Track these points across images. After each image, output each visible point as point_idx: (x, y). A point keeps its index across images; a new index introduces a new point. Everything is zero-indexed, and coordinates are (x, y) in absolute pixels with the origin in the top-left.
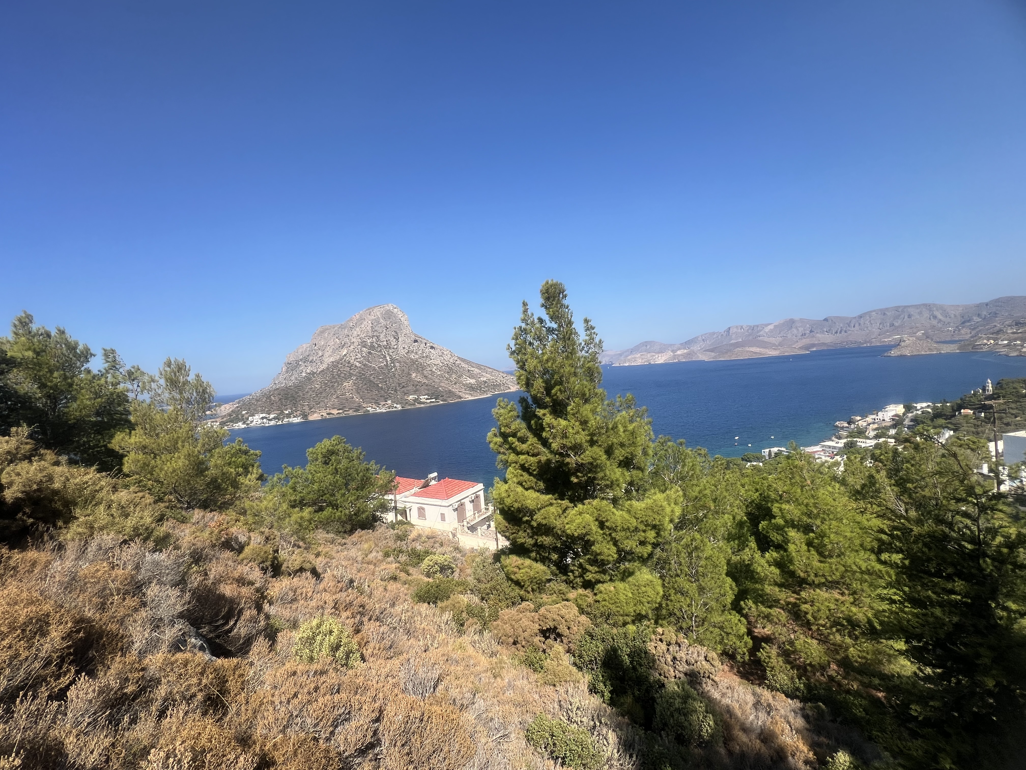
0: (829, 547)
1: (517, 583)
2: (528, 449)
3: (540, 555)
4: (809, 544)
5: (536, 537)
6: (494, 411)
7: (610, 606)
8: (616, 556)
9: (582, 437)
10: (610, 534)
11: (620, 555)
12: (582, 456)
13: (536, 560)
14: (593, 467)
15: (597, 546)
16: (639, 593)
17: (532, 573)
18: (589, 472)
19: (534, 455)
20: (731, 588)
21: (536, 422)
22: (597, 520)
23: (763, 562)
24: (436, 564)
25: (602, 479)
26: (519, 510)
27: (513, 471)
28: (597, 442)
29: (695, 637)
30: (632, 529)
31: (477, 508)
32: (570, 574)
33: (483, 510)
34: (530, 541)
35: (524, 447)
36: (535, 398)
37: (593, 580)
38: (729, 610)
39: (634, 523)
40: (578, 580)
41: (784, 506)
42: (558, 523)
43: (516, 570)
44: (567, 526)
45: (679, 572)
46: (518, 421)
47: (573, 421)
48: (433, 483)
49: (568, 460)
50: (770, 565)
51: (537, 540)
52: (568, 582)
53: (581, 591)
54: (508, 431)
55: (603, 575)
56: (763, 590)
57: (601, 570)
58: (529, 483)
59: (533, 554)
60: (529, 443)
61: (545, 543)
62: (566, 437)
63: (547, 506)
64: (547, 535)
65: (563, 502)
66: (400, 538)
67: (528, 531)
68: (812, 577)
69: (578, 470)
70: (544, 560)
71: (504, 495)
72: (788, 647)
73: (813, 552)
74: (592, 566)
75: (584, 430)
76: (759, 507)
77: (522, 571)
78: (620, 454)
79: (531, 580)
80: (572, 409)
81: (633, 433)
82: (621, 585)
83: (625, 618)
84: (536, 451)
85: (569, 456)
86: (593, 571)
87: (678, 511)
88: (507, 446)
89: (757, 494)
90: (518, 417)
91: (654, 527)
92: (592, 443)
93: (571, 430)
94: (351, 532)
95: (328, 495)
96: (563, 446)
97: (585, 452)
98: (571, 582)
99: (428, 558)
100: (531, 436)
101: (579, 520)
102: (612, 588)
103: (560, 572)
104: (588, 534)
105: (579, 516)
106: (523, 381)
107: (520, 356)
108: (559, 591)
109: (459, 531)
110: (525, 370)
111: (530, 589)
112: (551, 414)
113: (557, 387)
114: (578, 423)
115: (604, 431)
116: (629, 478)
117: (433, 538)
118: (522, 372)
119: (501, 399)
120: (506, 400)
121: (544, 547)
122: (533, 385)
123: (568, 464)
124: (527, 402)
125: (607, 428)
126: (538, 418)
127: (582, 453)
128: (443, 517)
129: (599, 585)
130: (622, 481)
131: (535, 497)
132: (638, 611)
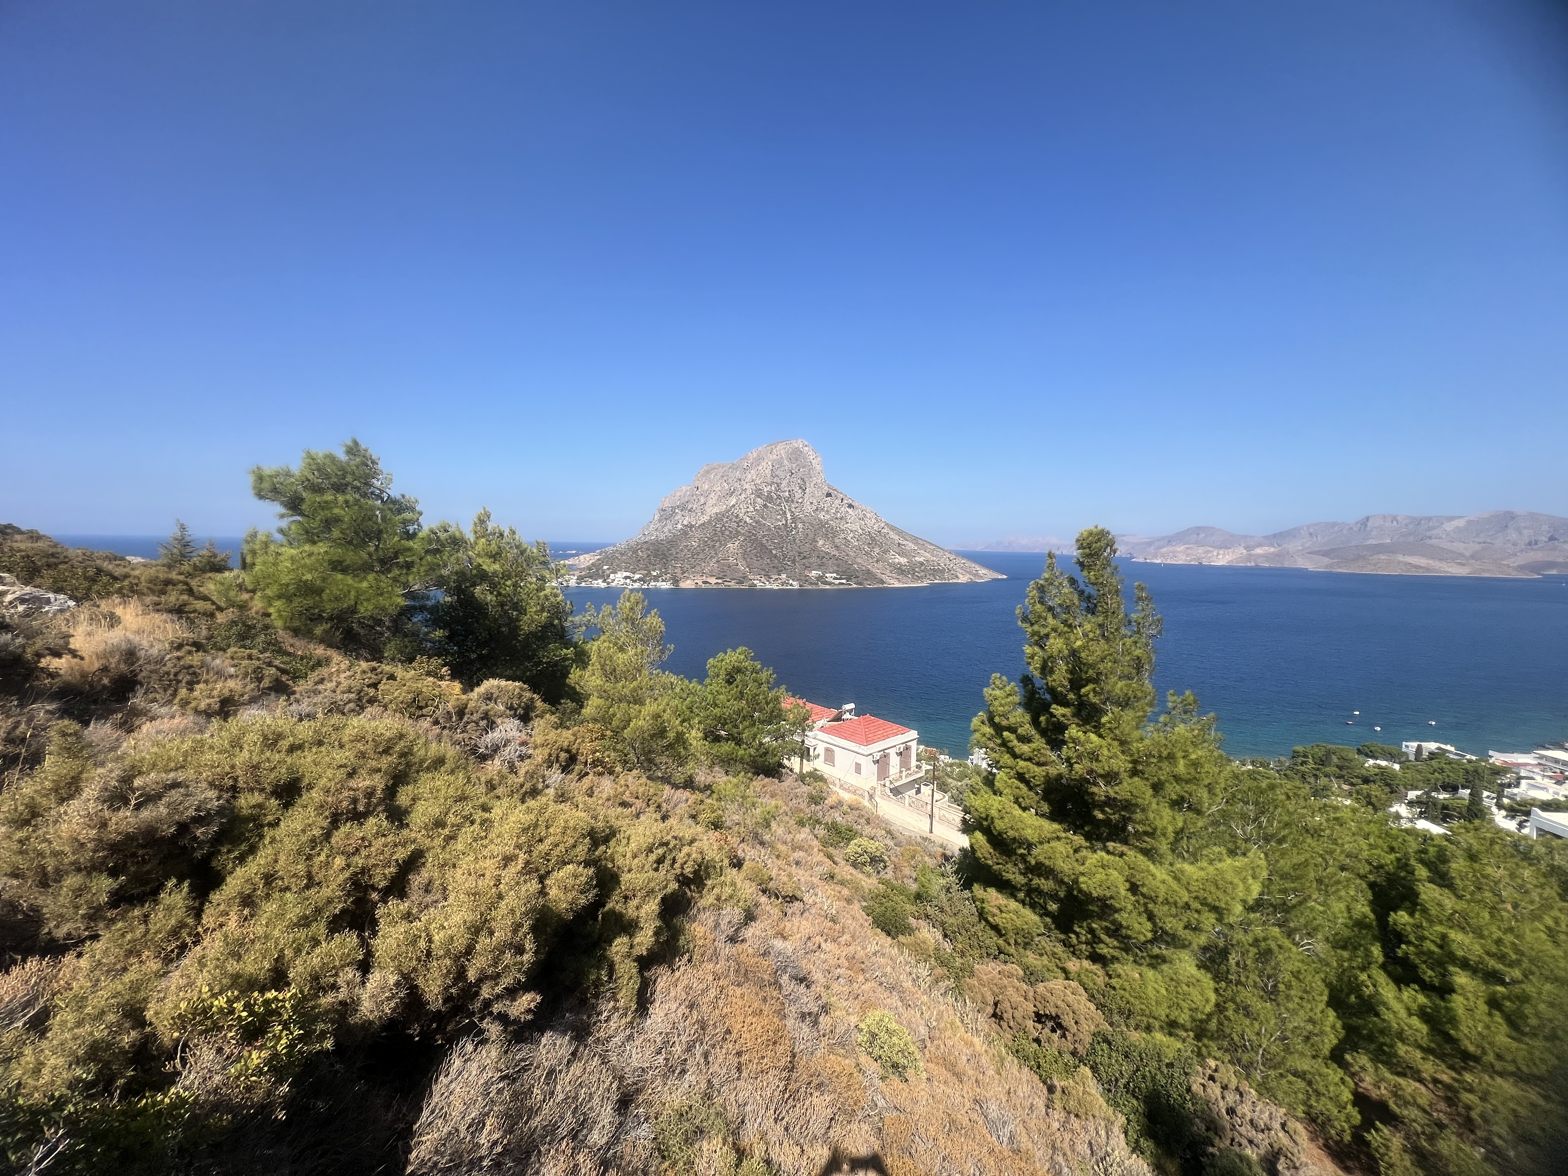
0: (1533, 1021)
1: (995, 928)
2: (1031, 753)
3: (1031, 898)
4: (1494, 1003)
5: (1030, 876)
6: (987, 691)
7: (1132, 1000)
8: (1150, 935)
9: (1121, 764)
10: (1145, 905)
11: (1156, 932)
12: (1117, 788)
13: (1023, 902)
14: (1128, 806)
15: (1124, 915)
16: (1177, 993)
17: (1018, 923)
18: (1123, 811)
19: (1039, 764)
20: (1333, 1027)
21: (1047, 719)
22: (1127, 881)
23: (1397, 1005)
24: (865, 851)
25: (1141, 822)
26: (1013, 838)
27: (1005, 778)
28: (1141, 772)
29: (1259, 1078)
30: (1180, 904)
31: (905, 764)
32: (1073, 936)
33: (913, 768)
34: (1020, 880)
35: (1025, 748)
36: (1052, 691)
37: (1109, 956)
38: (1324, 1058)
39: (1185, 897)
40: (1084, 947)
41: (1453, 935)
42: (1066, 868)
43: (995, 910)
44: (1081, 879)
45: (1243, 979)
46: (1020, 711)
47: (1109, 740)
48: (847, 716)
49: (1095, 789)
50: (1410, 1014)
51: (1031, 880)
52: (1066, 944)
53: (1086, 964)
54: (1004, 723)
55: (1124, 954)
56: (1392, 1046)
57: (1122, 946)
58: (1028, 801)
59: (1021, 895)
60: (1033, 745)
61: (1041, 886)
62: (1097, 760)
63: (1052, 839)
64: (1047, 879)
65: (1076, 838)
66: (815, 800)
67: (1020, 865)
68: (1491, 1057)
69: (1106, 805)
70: (1033, 906)
71: (994, 813)
72: (1424, 1144)
73: (1498, 1017)
74: (1110, 937)
75: (1123, 752)
76: (1392, 879)
77: (1004, 915)
78: (1173, 790)
79: (1016, 930)
80: (1110, 722)
81: (1195, 764)
82: (1150, 974)
83: (1151, 1020)
84: (1042, 759)
85: (1096, 784)
86: (1111, 945)
87: (1256, 889)
88: (999, 741)
89: (1392, 857)
90: (1020, 704)
91: (1215, 909)
92: (1134, 773)
93: (1106, 752)
96: (1091, 772)
97: (1120, 783)
98: (1073, 946)
99: (855, 841)
100: (1037, 736)
101: (1100, 876)
102: (1137, 976)
103: (1056, 928)
104: (1111, 897)
105: (1101, 870)
106: (1037, 663)
107: (1036, 627)
108: (1054, 954)
109: (878, 793)
110: (1041, 647)
111: (1012, 942)
112: (1074, 715)
113: (1090, 687)
114: (1116, 743)
115: (1155, 760)
116: (1180, 824)
117: (857, 809)
118: (1037, 649)
119: (998, 675)
120: (1004, 678)
121: (1039, 891)
122: (1052, 671)
123: (1093, 793)
124: (1033, 684)
125: (1160, 756)
126: (1053, 715)
127: (1117, 785)
128: (858, 768)
129: (1117, 966)
130: (1170, 829)
131: (1036, 823)
132: (1172, 1017)
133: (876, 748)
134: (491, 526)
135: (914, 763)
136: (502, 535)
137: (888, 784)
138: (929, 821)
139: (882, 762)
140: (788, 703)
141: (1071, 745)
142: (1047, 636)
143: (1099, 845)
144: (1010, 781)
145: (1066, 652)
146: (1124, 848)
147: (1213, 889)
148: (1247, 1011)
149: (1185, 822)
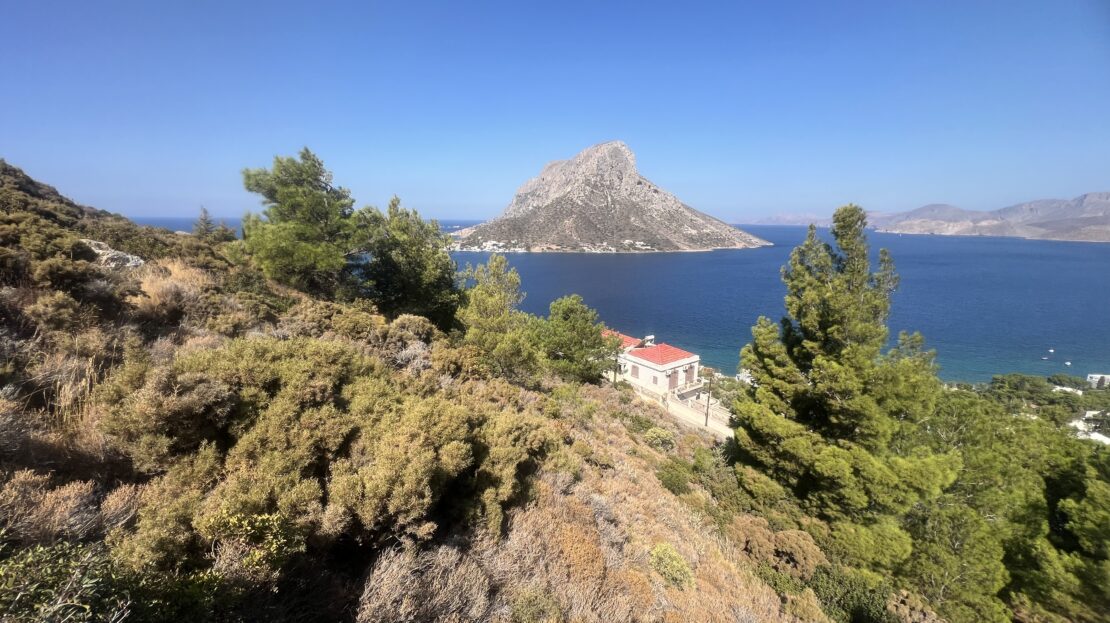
1: (750, 493)
2: (784, 374)
3: (777, 474)
5: (778, 460)
6: (754, 329)
7: (848, 546)
8: (865, 505)
9: (855, 384)
10: (864, 484)
11: (870, 503)
12: (850, 402)
13: (771, 477)
14: (857, 415)
15: (848, 490)
16: (883, 544)
17: (767, 490)
18: (853, 419)
19: (790, 382)
20: (1003, 576)
21: (799, 351)
22: (852, 467)
23: (1058, 564)
24: (659, 437)
27: (764, 391)
28: (870, 391)
29: (939, 604)
30: (892, 485)
31: (689, 378)
32: (807, 501)
33: (696, 382)
34: (771, 461)
35: (781, 371)
36: (804, 330)
37: (832, 517)
38: (993, 596)
39: (896, 480)
40: (815, 509)
42: (805, 455)
44: (817, 464)
45: (937, 539)
46: (779, 344)
47: (847, 366)
49: (832, 402)
50: (1067, 571)
51: (778, 462)
52: (801, 506)
53: (815, 520)
54: (766, 352)
55: (844, 516)
56: (1048, 591)
57: (843, 510)
58: (780, 408)
59: (770, 472)
60: (787, 369)
61: (786, 467)
62: (836, 381)
63: (797, 436)
64: (790, 461)
65: (815, 435)
66: (624, 401)
67: (771, 452)
69: (840, 413)
70: (778, 479)
71: (754, 415)
74: (834, 504)
75: (857, 376)
76: (1065, 476)
77: (757, 484)
78: (893, 404)
79: (765, 495)
80: (848, 354)
81: (914, 386)
82: (863, 530)
83: (860, 561)
84: (794, 379)
85: (833, 398)
86: (835, 509)
87: (952, 477)
88: (761, 365)
89: (1068, 459)
90: (779, 339)
91: (918, 490)
92: (865, 391)
93: (843, 375)
96: (830, 389)
97: (853, 398)
98: (806, 508)
99: (652, 429)
100: (791, 362)
101: (831, 462)
102: (853, 531)
103: (795, 495)
104: (839, 478)
105: (832, 458)
106: (794, 309)
107: (795, 282)
108: (792, 512)
109: (669, 397)
110: (799, 297)
111: (761, 502)
112: (820, 348)
113: (835, 327)
114: (852, 370)
115: (882, 382)
116: (897, 429)
117: (654, 408)
118: (795, 298)
119: (764, 317)
120: (768, 320)
121: (784, 470)
122: (805, 315)
123: (832, 405)
124: (790, 324)
125: (886, 380)
126: (803, 347)
127: (850, 399)
128: (655, 380)
129: (838, 523)
130: (890, 432)
131: (785, 424)
132: (877, 560)
133: (669, 366)
134: (400, 208)
135: (696, 377)
136: (408, 215)
137: (676, 391)
138: (704, 417)
139: (672, 377)
140: (606, 333)
141: (817, 369)
142: (804, 289)
143: (832, 441)
144: (767, 394)
145: (818, 301)
146: (852, 445)
147: (918, 476)
148: (936, 561)
149: (901, 427)
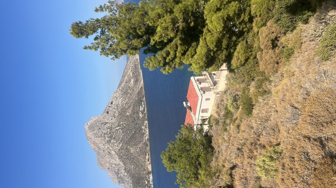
1: (246, 60)
2: (173, 51)
3: (232, 46)
5: (222, 49)
6: (150, 69)
7: (263, 8)
9: (168, 18)
10: (224, 5)
12: (179, 19)
13: (235, 49)
14: (185, 12)
15: (230, 13)
17: (242, 52)
18: (189, 15)
19: (177, 48)
21: (158, 45)
22: (216, 12)
24: (232, 104)
25: (192, 7)
26: (207, 58)
28: (171, 9)
31: (204, 81)
32: (244, 30)
33: (205, 77)
34: (225, 52)
37: (249, 16)
40: (248, 26)
42: (216, 36)
43: (239, 61)
44: (218, 30)
46: (157, 55)
47: (158, 23)
48: (189, 104)
49: (181, 27)
51: (224, 48)
52: (248, 32)
53: (254, 24)
54: (162, 62)
55: (247, 11)
57: (243, 12)
58: (192, 51)
59: (232, 50)
60: (170, 50)
61: (226, 44)
62: (167, 28)
63: (206, 41)
64: (222, 42)
65: (204, 31)
66: (217, 122)
67: (219, 53)
69: (187, 22)
70: (235, 45)
74: (241, 17)
75: (164, 17)
77: (240, 58)
79: (245, 52)
80: (151, 23)
84: (174, 46)
85: (178, 27)
86: (244, 16)
88: (171, 63)
90: (154, 56)
92: (171, 12)
93: (163, 25)
94: (213, 148)
95: (193, 161)
96: (173, 30)
98: (249, 29)
99: (229, 108)
100: (166, 48)
101: (215, 23)
102: (254, 6)
103: (243, 36)
104: (223, 18)
105: (213, 23)
108: (253, 36)
109: (216, 91)
111: (250, 53)
113: (138, 31)
114: (160, 20)
115: (165, 4)
117: (218, 105)
119: (144, 64)
120: (144, 62)
122: (135, 46)
123: (183, 27)
126: (155, 44)
127: (177, 18)
128: (208, 99)
129: (252, 13)
131: (201, 48)
133: (199, 93)
135: (203, 77)
137: (212, 87)
139: (204, 90)
141: (163, 39)
143: (205, 22)
144: (186, 59)
